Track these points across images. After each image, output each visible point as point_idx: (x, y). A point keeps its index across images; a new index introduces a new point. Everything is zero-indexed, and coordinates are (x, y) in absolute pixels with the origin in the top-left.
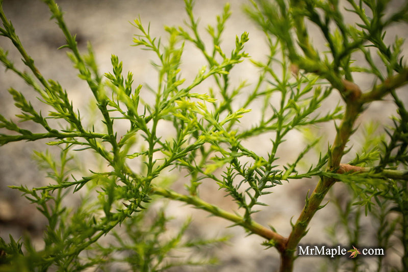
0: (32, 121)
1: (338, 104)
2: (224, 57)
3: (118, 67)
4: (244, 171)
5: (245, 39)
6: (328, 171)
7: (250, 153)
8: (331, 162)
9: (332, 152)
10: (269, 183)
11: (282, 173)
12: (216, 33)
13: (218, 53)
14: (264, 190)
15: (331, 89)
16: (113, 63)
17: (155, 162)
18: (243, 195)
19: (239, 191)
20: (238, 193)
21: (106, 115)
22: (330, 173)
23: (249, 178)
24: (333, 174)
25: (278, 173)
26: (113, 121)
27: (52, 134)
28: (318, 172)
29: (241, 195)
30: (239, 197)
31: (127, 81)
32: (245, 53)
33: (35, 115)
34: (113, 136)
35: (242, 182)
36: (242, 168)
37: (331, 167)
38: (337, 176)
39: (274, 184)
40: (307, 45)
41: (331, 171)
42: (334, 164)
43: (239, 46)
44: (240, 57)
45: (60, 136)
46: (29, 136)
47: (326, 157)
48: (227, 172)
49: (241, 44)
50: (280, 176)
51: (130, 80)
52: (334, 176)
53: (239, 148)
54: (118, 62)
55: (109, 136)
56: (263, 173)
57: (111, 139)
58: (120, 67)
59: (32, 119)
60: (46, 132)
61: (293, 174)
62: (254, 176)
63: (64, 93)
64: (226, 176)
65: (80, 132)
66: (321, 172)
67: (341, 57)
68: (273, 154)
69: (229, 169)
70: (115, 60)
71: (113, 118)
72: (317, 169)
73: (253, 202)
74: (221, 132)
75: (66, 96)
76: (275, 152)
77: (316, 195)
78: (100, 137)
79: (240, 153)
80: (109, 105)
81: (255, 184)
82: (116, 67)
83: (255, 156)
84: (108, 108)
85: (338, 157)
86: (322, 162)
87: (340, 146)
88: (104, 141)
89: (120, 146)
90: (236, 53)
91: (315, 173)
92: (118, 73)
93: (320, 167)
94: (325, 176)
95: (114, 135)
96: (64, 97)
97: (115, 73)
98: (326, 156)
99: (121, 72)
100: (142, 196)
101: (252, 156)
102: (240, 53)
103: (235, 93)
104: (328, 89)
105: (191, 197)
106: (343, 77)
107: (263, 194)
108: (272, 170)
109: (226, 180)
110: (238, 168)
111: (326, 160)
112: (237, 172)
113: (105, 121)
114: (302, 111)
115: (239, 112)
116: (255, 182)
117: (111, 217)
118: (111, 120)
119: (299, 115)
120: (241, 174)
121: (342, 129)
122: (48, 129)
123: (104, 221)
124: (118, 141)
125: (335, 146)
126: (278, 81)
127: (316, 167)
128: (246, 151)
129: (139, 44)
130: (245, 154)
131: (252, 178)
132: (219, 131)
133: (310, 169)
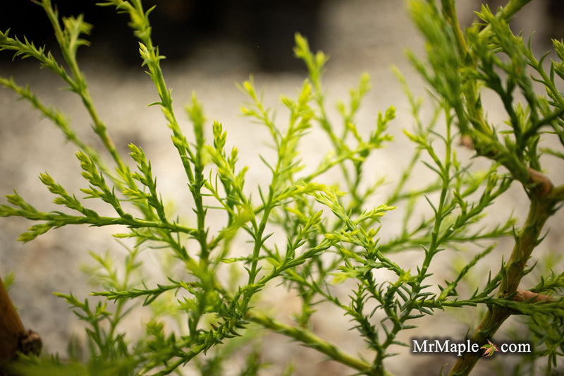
0: (100, 199)
1: (512, 214)
2: (359, 139)
3: (221, 138)
4: (380, 293)
5: (391, 116)
6: (500, 297)
7: (393, 266)
8: (504, 286)
9: (507, 270)
10: (415, 312)
11: (435, 296)
12: (348, 112)
13: (350, 135)
14: (407, 323)
15: (511, 180)
16: (214, 133)
17: (259, 270)
18: (376, 328)
19: (371, 322)
20: (369, 324)
21: (198, 201)
22: (501, 300)
23: (387, 303)
24: (508, 301)
25: (430, 297)
26: (206, 210)
27: (125, 219)
28: (485, 298)
29: (373, 327)
30: (371, 330)
31: (231, 158)
32: (390, 136)
33: (106, 191)
34: (203, 231)
35: (376, 308)
36: (377, 289)
37: (505, 292)
38: (513, 304)
39: (424, 313)
40: (479, 119)
41: (505, 297)
42: (510, 287)
43: (382, 126)
44: (381, 141)
45: (134, 224)
46: (94, 219)
47: (497, 279)
48: (357, 291)
49: (384, 123)
50: (431, 301)
51: (234, 157)
52: (509, 304)
53: (378, 257)
54: (221, 132)
55: (199, 232)
56: (408, 296)
57: (200, 236)
58: (223, 138)
59: (101, 196)
60: (117, 216)
61: (450, 300)
62: (394, 300)
63: (148, 165)
64: (356, 298)
65: (161, 222)
66: (490, 299)
67: (526, 138)
68: (425, 267)
69: (360, 287)
70: (217, 128)
71: (207, 207)
72: (484, 294)
73: (390, 340)
74: (355, 232)
75: (150, 169)
76: (428, 266)
77: (481, 333)
78: (186, 231)
79: (379, 263)
80: (206, 186)
81: (394, 313)
82: (218, 139)
83: (399, 270)
84: (203, 190)
85: (515, 277)
86: (492, 285)
87: (520, 262)
88: (191, 238)
89: (212, 248)
90: (376, 136)
91: (482, 299)
92: (219, 146)
93: (489, 292)
94: (496, 304)
95: (205, 230)
96: (146, 171)
97: (216, 146)
98: (498, 277)
99: (223, 145)
100: (238, 315)
101: (395, 270)
102: (382, 136)
103: (369, 192)
104: (507, 180)
105: (300, 329)
106: (528, 164)
107: (405, 328)
108: (422, 291)
109: (355, 304)
110: (372, 288)
111: (498, 283)
112: (370, 294)
113: (196, 209)
114: (468, 210)
115: (379, 209)
116: (395, 310)
117: (196, 337)
118: (204, 209)
119: (464, 213)
120: (375, 296)
121: (524, 236)
122: (119, 211)
123: (187, 341)
124: (209, 240)
125: (511, 262)
126: (439, 163)
127: (483, 291)
128: (387, 262)
129: (249, 114)
130: (386, 266)
131: (392, 303)
132: (352, 231)
133: (475, 294)
